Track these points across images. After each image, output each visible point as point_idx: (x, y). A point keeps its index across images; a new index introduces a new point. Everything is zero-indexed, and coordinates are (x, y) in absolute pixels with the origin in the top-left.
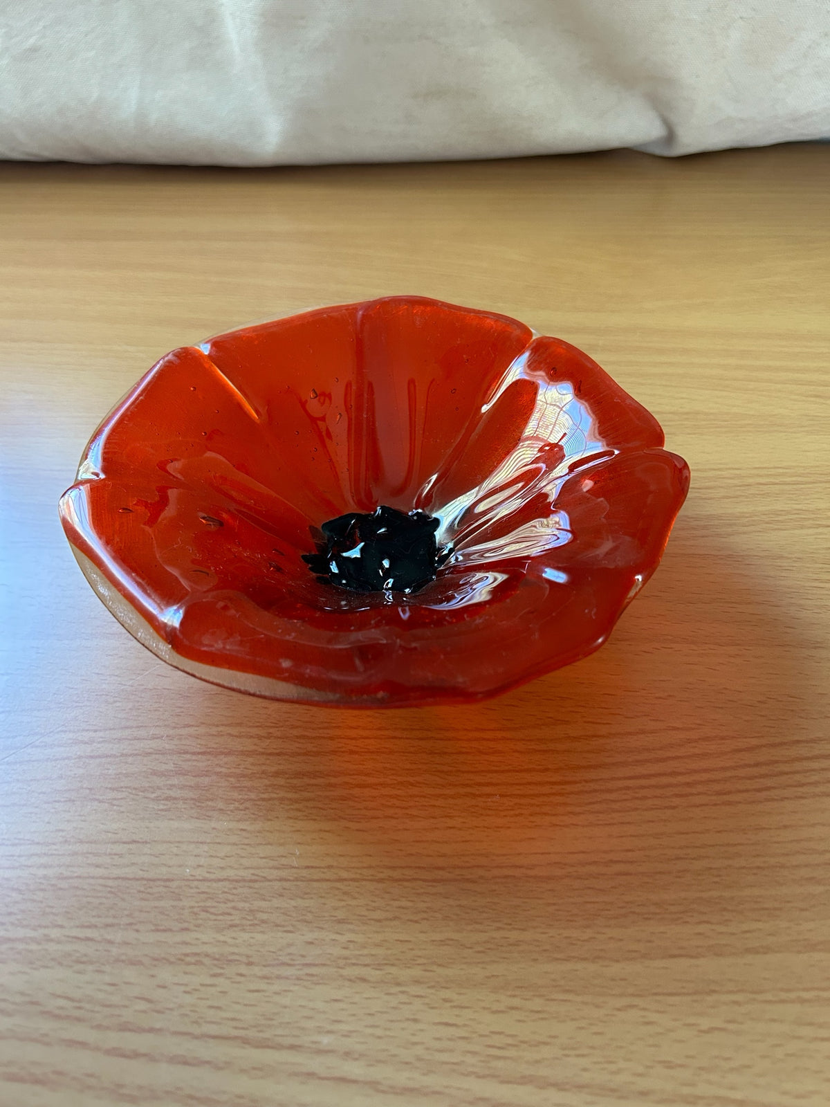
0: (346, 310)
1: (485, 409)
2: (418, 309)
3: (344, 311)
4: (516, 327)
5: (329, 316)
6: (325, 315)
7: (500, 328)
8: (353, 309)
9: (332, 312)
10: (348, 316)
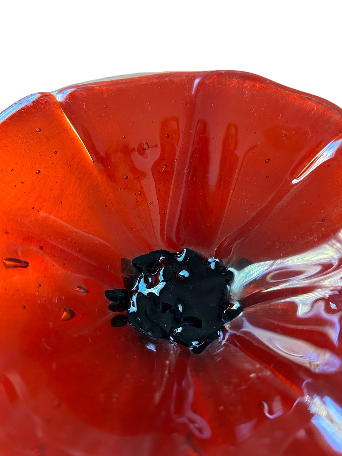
0: (186, 76)
1: (294, 182)
2: (248, 83)
3: (184, 77)
4: (336, 111)
5: (170, 80)
6: (167, 79)
7: (321, 111)
8: (192, 76)
9: (173, 77)
10: (186, 81)
